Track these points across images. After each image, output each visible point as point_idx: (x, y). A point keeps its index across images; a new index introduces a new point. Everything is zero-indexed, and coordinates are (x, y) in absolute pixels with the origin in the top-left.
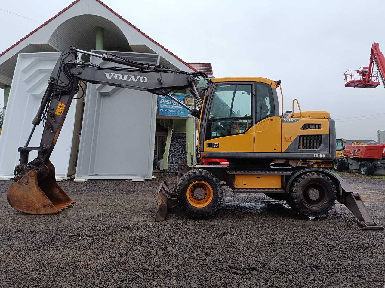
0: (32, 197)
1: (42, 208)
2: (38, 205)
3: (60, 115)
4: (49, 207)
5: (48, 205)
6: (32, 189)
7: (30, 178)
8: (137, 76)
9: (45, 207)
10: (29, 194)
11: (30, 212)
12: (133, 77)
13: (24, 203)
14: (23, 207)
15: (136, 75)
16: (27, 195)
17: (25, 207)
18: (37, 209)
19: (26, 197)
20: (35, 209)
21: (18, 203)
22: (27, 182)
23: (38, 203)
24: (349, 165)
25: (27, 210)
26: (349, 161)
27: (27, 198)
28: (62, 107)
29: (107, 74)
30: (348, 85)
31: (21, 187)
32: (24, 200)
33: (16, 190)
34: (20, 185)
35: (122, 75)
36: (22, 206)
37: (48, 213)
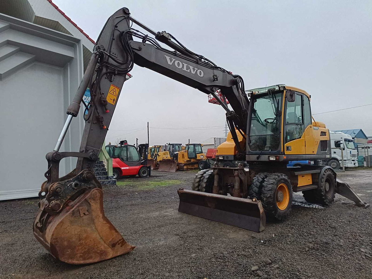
0: (95, 235)
1: (110, 250)
2: (103, 246)
3: (112, 103)
4: (120, 245)
5: (118, 242)
6: (96, 221)
7: (92, 203)
8: (195, 68)
9: (115, 246)
10: (89, 229)
11: (91, 261)
12: (191, 68)
13: (80, 248)
14: (79, 255)
15: (194, 66)
16: (86, 231)
17: (81, 254)
18: (102, 252)
19: (85, 235)
20: (98, 253)
21: (69, 250)
22: (87, 211)
23: (103, 242)
24: (210, 165)
25: (84, 259)
26: (210, 162)
27: (86, 238)
28: (115, 93)
29: (168, 58)
30: (211, 101)
31: (76, 219)
32: (81, 242)
33: (68, 227)
34: (75, 216)
35: (182, 63)
36: (77, 254)
37: (118, 254)
